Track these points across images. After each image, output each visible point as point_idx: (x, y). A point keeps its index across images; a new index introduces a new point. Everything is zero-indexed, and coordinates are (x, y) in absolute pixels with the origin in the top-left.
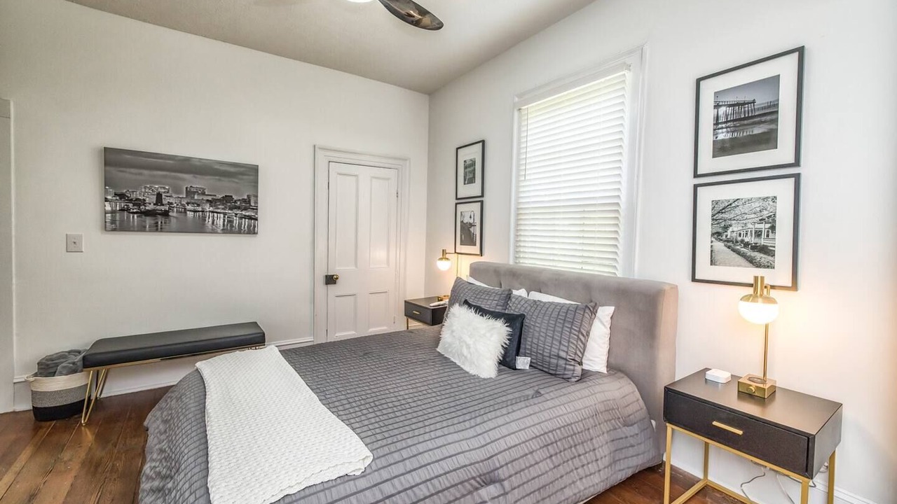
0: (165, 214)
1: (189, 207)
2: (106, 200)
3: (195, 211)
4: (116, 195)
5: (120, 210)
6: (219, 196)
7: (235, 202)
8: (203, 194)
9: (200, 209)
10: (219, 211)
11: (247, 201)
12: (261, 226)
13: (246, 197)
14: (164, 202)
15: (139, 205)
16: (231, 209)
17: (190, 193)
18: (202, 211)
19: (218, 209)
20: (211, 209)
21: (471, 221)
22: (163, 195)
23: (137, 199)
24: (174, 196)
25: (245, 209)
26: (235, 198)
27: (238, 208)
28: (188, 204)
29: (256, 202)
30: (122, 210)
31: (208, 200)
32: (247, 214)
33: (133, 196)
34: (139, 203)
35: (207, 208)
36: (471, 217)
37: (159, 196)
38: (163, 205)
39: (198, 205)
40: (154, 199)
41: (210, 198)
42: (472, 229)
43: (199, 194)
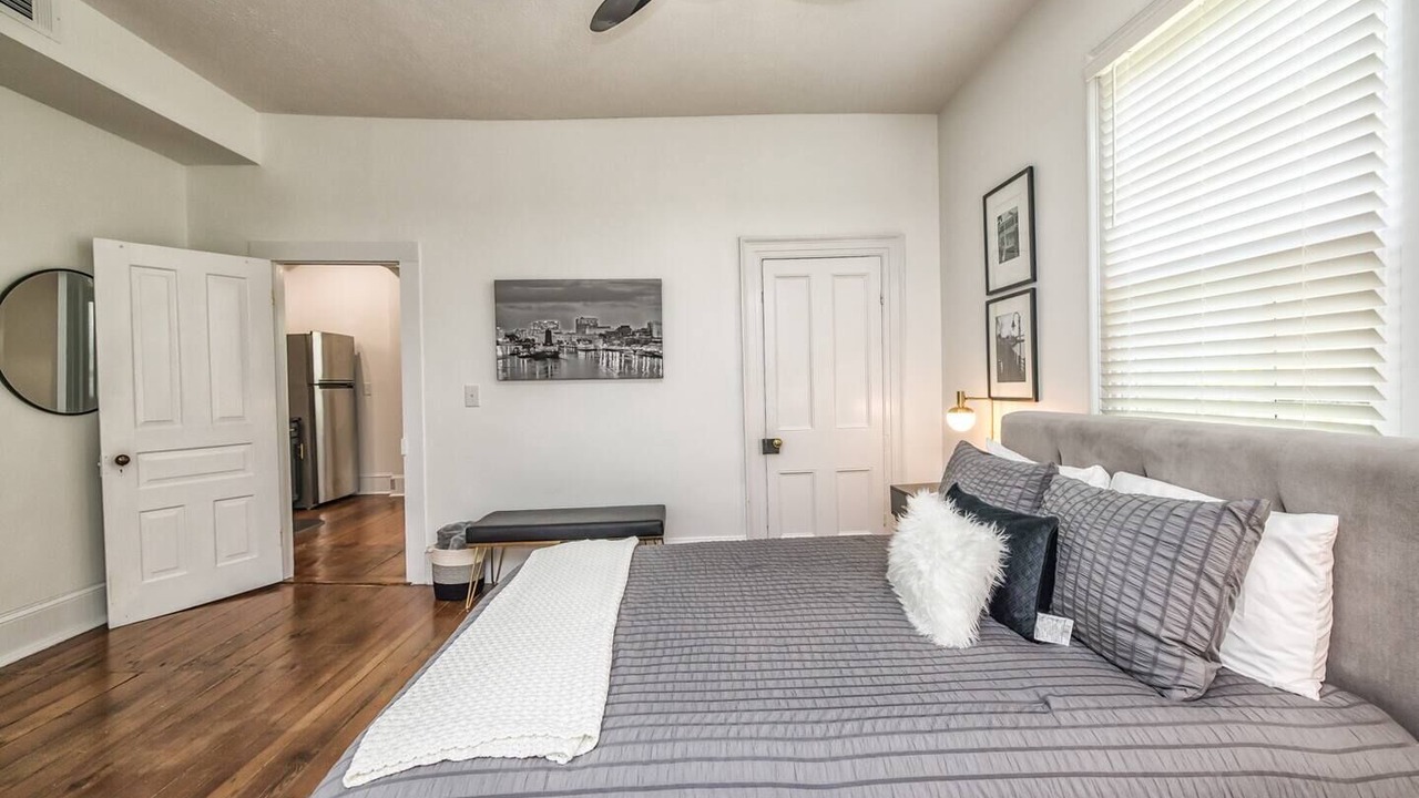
0: (555, 356)
1: (581, 346)
2: (498, 343)
3: (587, 351)
4: (507, 336)
5: (511, 354)
6: (614, 328)
7: (634, 334)
8: (596, 326)
9: (592, 347)
10: (614, 348)
11: (648, 332)
12: (668, 365)
13: (646, 326)
14: (554, 341)
15: (528, 347)
16: (628, 344)
17: (580, 327)
18: (595, 350)
19: (613, 345)
20: (605, 346)
21: (1015, 333)
22: (553, 331)
23: (527, 340)
24: (565, 332)
25: (646, 343)
26: (633, 328)
27: (637, 342)
28: (579, 341)
29: (660, 332)
30: (513, 354)
31: (601, 335)
32: (649, 350)
33: (523, 337)
34: (528, 344)
35: (601, 345)
36: (1013, 325)
37: (548, 333)
38: (552, 345)
39: (590, 342)
40: (543, 338)
41: (603, 332)
42: (1016, 349)
43: (590, 327)
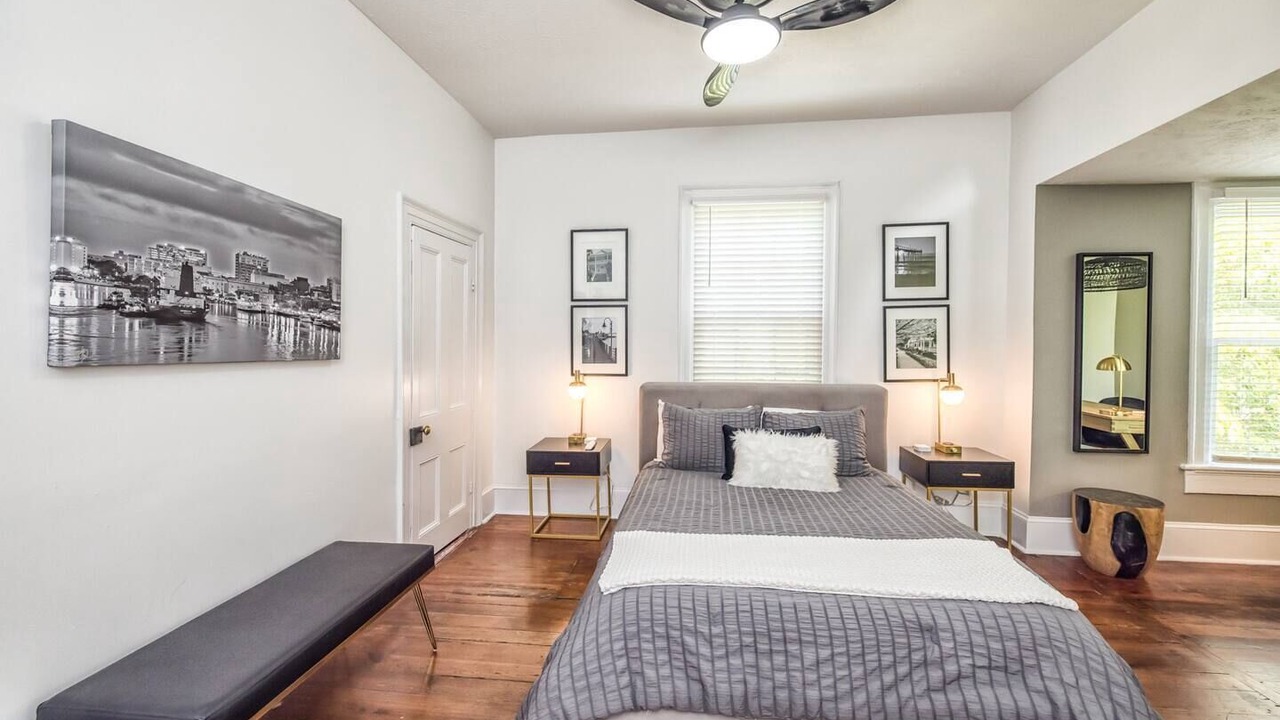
0: (198, 318)
1: (242, 302)
2: (63, 276)
3: (251, 312)
4: (90, 262)
5: (98, 307)
6: (289, 279)
7: (311, 294)
8: (265, 272)
9: (259, 307)
10: (288, 311)
11: (326, 291)
12: (349, 339)
13: (325, 284)
14: (197, 288)
15: (144, 294)
16: (305, 308)
17: (243, 269)
18: (263, 312)
19: (287, 306)
20: (277, 307)
22: (196, 269)
23: (141, 278)
24: (216, 273)
25: (325, 309)
26: (312, 284)
27: (314, 305)
28: (239, 293)
29: (339, 295)
30: (106, 307)
31: (271, 288)
32: (327, 318)
33: (133, 270)
34: (144, 287)
35: (273, 306)
36: (604, 326)
37: (187, 270)
38: (193, 295)
39: (257, 298)
40: (176, 278)
41: (274, 282)
42: (607, 342)
43: (258, 272)
